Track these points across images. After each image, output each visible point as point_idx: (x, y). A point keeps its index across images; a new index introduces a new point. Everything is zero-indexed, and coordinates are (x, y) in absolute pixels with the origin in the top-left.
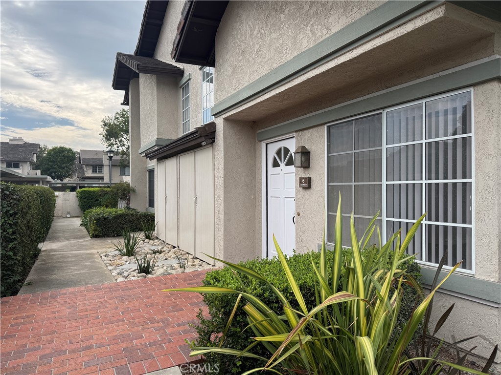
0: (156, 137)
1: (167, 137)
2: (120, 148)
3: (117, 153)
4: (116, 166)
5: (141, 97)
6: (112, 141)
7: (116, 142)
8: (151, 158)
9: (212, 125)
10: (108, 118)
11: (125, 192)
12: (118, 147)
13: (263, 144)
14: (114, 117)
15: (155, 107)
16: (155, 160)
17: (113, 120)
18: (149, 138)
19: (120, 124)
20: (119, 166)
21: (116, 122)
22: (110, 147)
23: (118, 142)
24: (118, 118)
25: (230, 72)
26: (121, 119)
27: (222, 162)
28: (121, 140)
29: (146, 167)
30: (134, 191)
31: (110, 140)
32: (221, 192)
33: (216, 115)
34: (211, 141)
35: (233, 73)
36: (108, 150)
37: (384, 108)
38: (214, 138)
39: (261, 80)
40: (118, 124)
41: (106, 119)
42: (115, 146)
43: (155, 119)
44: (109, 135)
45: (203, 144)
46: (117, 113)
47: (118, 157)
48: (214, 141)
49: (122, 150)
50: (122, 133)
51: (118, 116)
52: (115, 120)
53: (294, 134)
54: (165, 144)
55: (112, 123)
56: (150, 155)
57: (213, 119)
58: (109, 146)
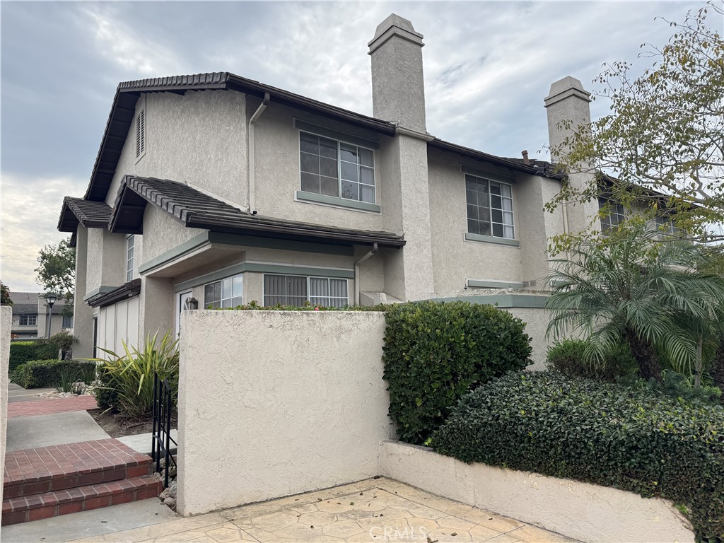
0: (100, 285)
1: (112, 285)
2: (65, 289)
3: (60, 297)
4: (57, 314)
5: (88, 243)
6: (53, 279)
7: (59, 280)
8: (94, 306)
9: (139, 281)
10: (49, 248)
11: (68, 343)
12: (62, 288)
13: (178, 295)
14: (57, 247)
15: (101, 256)
16: (99, 307)
17: (56, 250)
18: (94, 286)
19: (66, 256)
20: (62, 314)
21: (60, 253)
22: (49, 289)
23: (62, 281)
24: (63, 248)
25: (150, 245)
26: (68, 249)
27: (144, 308)
28: (67, 278)
29: (93, 315)
30: (77, 341)
31: (51, 279)
32: (142, 333)
33: (142, 273)
34: (137, 293)
35: (151, 246)
36: (46, 292)
37: (222, 279)
38: (140, 290)
39: (160, 257)
40: (64, 255)
41: (46, 249)
42: (57, 286)
43: (100, 268)
44: (49, 272)
45: (130, 295)
46: (63, 241)
47: (62, 303)
48: (139, 293)
49: (67, 291)
50: (69, 269)
51: (63, 245)
52: (59, 250)
53: (191, 290)
54: (108, 292)
55: (54, 255)
56: (93, 303)
57: (139, 276)
58: (47, 287)
